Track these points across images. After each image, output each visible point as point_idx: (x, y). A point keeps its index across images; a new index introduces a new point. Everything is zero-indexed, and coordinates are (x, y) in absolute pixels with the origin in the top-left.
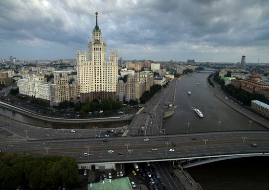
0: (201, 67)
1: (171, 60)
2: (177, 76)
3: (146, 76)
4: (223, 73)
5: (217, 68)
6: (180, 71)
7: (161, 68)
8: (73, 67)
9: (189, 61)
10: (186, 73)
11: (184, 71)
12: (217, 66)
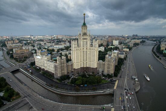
2: (130, 49)
3: (116, 55)
4: (163, 47)
5: (154, 41)
6: (131, 45)
9: (134, 36)
10: (135, 46)
12: (154, 39)
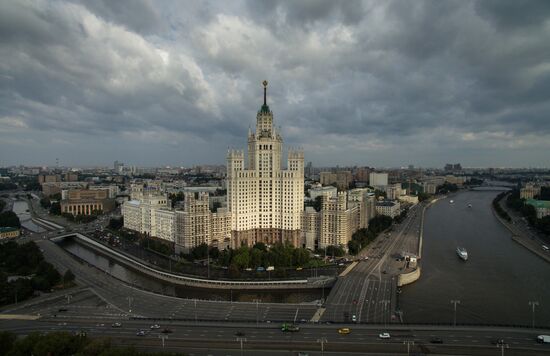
0: (476, 180)
1: (411, 167)
2: (423, 198)
3: (360, 199)
4: (529, 191)
5: (513, 181)
6: (429, 187)
7: (391, 182)
8: (219, 179)
9: (449, 167)
10: (444, 193)
11: (439, 188)
12: (513, 177)
